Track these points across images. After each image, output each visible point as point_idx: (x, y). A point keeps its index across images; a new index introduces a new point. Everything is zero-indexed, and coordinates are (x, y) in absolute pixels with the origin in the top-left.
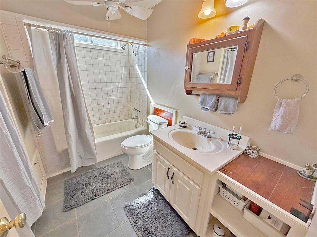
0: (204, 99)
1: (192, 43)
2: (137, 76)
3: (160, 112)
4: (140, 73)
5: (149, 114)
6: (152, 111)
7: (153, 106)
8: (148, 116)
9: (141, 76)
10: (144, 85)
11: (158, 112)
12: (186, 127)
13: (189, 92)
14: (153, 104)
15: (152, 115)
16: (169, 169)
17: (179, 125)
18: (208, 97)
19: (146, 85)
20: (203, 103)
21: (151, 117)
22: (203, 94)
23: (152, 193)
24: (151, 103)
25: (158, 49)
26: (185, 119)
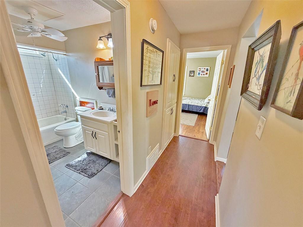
0: (108, 91)
1: (97, 60)
2: (61, 78)
3: (85, 104)
4: (63, 75)
5: (76, 106)
6: (78, 103)
7: (78, 100)
8: (75, 107)
9: (64, 77)
10: (68, 84)
11: (83, 104)
12: (103, 109)
13: (100, 88)
14: (78, 99)
15: (79, 106)
16: (93, 132)
17: (98, 109)
18: (110, 90)
19: (69, 84)
20: (108, 93)
21: (78, 108)
22: (108, 89)
23: (86, 154)
24: (76, 97)
25: (76, 59)
26: (102, 105)
